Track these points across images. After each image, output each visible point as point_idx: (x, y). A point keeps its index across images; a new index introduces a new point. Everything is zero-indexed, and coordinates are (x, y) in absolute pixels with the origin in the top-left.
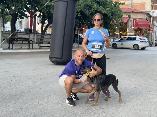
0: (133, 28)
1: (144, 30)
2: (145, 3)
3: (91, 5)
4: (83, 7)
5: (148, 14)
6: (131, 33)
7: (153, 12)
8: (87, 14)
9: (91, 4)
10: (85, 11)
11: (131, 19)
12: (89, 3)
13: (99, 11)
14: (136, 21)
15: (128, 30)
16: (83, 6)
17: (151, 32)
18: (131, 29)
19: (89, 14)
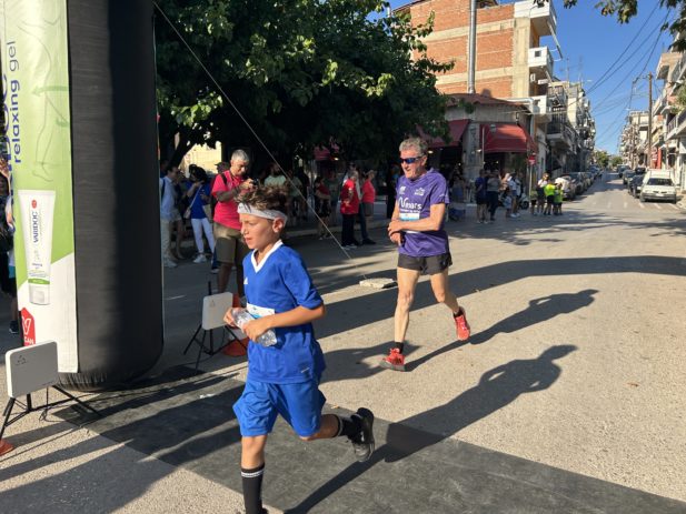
0: (479, 151)
1: (512, 156)
2: (511, 77)
6: (474, 165)
7: (536, 102)
8: (303, 102)
10: (293, 89)
11: (472, 126)
14: (487, 129)
15: (465, 158)
17: (532, 162)
18: (473, 156)
19: (309, 97)
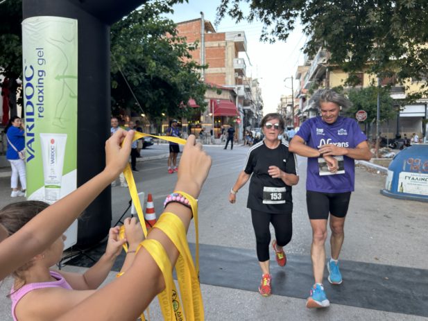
0: (211, 114)
1: (228, 119)
3: (143, 62)
4: (125, 65)
5: (232, 91)
6: (208, 123)
7: (239, 89)
9: (143, 60)
10: (128, 75)
12: (139, 57)
13: (162, 76)
14: (215, 103)
15: (202, 118)
16: (125, 62)
17: (239, 122)
